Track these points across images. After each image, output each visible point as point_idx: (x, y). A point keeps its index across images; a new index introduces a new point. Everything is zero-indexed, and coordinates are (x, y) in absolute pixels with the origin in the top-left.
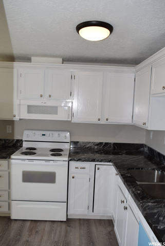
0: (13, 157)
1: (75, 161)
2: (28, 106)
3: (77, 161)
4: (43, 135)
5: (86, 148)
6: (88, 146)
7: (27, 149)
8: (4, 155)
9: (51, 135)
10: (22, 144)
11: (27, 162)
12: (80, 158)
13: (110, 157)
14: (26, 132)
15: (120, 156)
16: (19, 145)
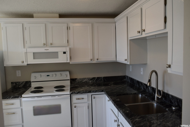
0: (23, 96)
1: (76, 93)
2: (33, 53)
3: (77, 93)
4: (47, 76)
5: (82, 83)
6: (84, 81)
7: (35, 88)
8: (16, 95)
9: (54, 75)
10: (30, 84)
11: (36, 99)
12: (79, 91)
13: (102, 88)
14: (33, 75)
15: (109, 86)
16: (28, 85)
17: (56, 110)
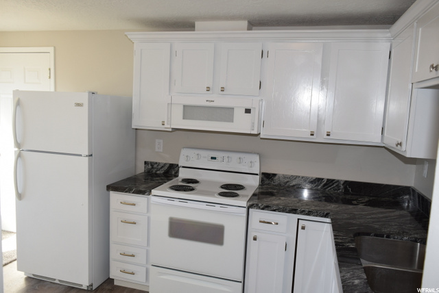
0: (154, 192)
1: (259, 208)
2: (184, 106)
3: (263, 209)
4: (212, 158)
5: (289, 187)
6: (294, 183)
7: (184, 180)
8: (142, 188)
9: (226, 160)
10: (177, 172)
11: (176, 202)
12: (269, 203)
14: (184, 152)
16: (173, 173)
17: (213, 234)
